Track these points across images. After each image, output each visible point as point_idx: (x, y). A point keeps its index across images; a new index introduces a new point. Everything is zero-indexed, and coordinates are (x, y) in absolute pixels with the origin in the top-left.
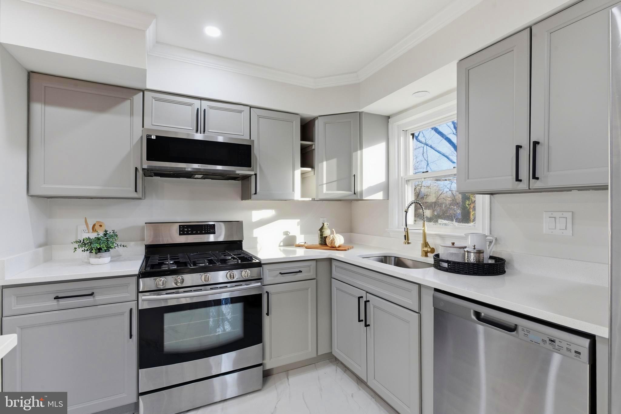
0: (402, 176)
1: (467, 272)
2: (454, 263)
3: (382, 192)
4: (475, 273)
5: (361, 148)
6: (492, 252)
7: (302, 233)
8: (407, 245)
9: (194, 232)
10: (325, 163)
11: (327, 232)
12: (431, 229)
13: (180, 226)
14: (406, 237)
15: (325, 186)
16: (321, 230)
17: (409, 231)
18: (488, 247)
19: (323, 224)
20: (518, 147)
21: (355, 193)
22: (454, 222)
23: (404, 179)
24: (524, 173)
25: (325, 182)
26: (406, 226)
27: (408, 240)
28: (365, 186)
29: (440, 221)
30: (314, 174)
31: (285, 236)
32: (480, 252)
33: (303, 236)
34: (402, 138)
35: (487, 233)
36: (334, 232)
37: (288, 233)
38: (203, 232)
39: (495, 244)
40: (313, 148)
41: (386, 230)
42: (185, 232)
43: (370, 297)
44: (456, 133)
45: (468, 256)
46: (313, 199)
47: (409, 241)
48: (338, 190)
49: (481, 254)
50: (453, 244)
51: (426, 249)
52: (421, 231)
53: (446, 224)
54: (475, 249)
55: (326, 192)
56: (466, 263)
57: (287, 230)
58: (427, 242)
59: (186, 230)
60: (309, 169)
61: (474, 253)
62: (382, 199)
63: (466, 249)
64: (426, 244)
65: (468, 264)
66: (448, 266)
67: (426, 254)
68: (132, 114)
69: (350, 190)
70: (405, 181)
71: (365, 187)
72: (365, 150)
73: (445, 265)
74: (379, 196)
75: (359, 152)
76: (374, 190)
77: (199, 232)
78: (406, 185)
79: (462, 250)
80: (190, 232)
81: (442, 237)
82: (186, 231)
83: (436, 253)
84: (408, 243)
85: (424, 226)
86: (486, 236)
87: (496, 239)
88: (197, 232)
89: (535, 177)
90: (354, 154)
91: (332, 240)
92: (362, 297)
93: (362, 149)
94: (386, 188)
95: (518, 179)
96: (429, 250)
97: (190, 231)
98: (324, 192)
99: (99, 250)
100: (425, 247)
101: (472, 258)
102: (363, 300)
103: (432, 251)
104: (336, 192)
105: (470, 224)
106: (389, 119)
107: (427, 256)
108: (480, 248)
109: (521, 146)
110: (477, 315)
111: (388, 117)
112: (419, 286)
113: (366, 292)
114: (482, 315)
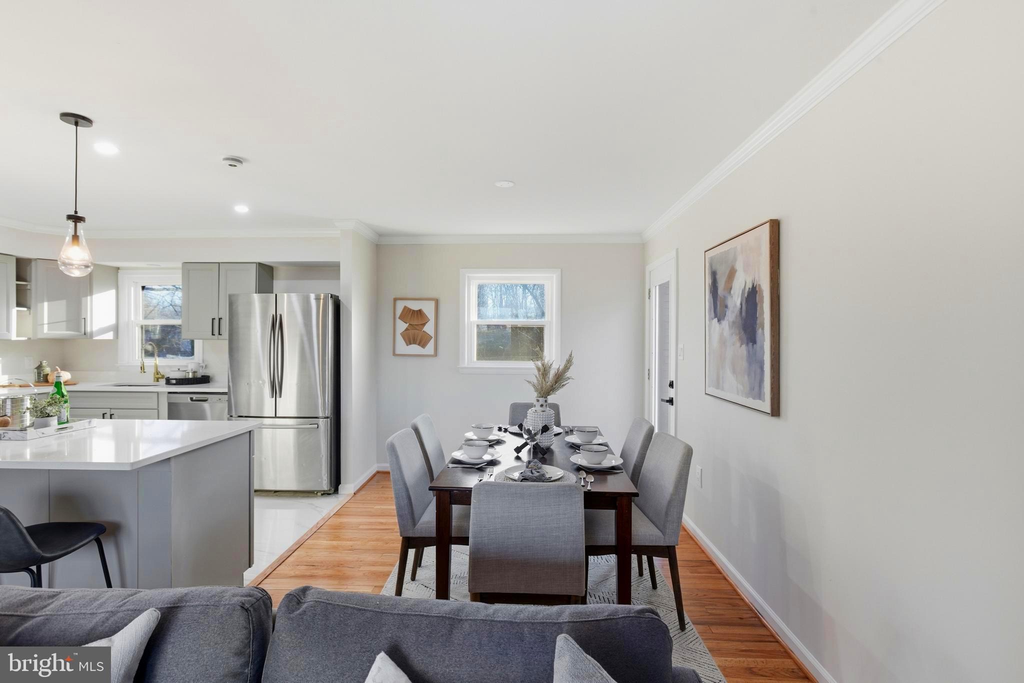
0: (132, 319)
2: (180, 379)
3: (112, 333)
4: (192, 383)
5: (91, 294)
6: (203, 373)
8: (143, 374)
10: (46, 303)
11: (47, 370)
12: (159, 361)
14: (142, 369)
15: (46, 326)
16: (39, 367)
17: (145, 365)
18: (201, 370)
19: (41, 362)
20: (213, 319)
21: (85, 334)
23: (135, 323)
24: (216, 332)
25: (46, 322)
26: (142, 360)
28: (95, 329)
29: (168, 355)
32: (194, 372)
34: (132, 288)
35: (201, 362)
36: (59, 369)
39: (206, 368)
40: (29, 288)
41: (116, 365)
43: (116, 411)
45: (188, 375)
46: (27, 338)
47: (145, 371)
48: (67, 331)
49: (196, 374)
50: (179, 369)
51: (157, 376)
52: (154, 364)
53: (173, 358)
54: (192, 370)
55: (47, 332)
58: (159, 371)
60: (24, 309)
61: (192, 373)
62: (111, 338)
63: (187, 371)
65: (188, 379)
66: (176, 381)
69: (78, 331)
70: (136, 325)
72: (95, 296)
73: (174, 382)
74: (110, 336)
75: (89, 298)
76: (103, 331)
78: (137, 328)
79: (185, 372)
81: (170, 367)
83: (165, 377)
84: (144, 372)
85: (156, 360)
86: (200, 364)
87: (206, 366)
89: (219, 334)
90: (83, 299)
91: (55, 377)
92: (107, 413)
94: (116, 329)
95: (213, 335)
96: (160, 376)
98: (45, 332)
101: (191, 376)
102: (108, 415)
103: (163, 377)
104: (62, 332)
105: (191, 358)
106: (119, 270)
107: (158, 381)
108: (196, 370)
109: (215, 319)
110: (192, 399)
111: (118, 268)
112: (158, 393)
113: (111, 409)
114: (194, 398)
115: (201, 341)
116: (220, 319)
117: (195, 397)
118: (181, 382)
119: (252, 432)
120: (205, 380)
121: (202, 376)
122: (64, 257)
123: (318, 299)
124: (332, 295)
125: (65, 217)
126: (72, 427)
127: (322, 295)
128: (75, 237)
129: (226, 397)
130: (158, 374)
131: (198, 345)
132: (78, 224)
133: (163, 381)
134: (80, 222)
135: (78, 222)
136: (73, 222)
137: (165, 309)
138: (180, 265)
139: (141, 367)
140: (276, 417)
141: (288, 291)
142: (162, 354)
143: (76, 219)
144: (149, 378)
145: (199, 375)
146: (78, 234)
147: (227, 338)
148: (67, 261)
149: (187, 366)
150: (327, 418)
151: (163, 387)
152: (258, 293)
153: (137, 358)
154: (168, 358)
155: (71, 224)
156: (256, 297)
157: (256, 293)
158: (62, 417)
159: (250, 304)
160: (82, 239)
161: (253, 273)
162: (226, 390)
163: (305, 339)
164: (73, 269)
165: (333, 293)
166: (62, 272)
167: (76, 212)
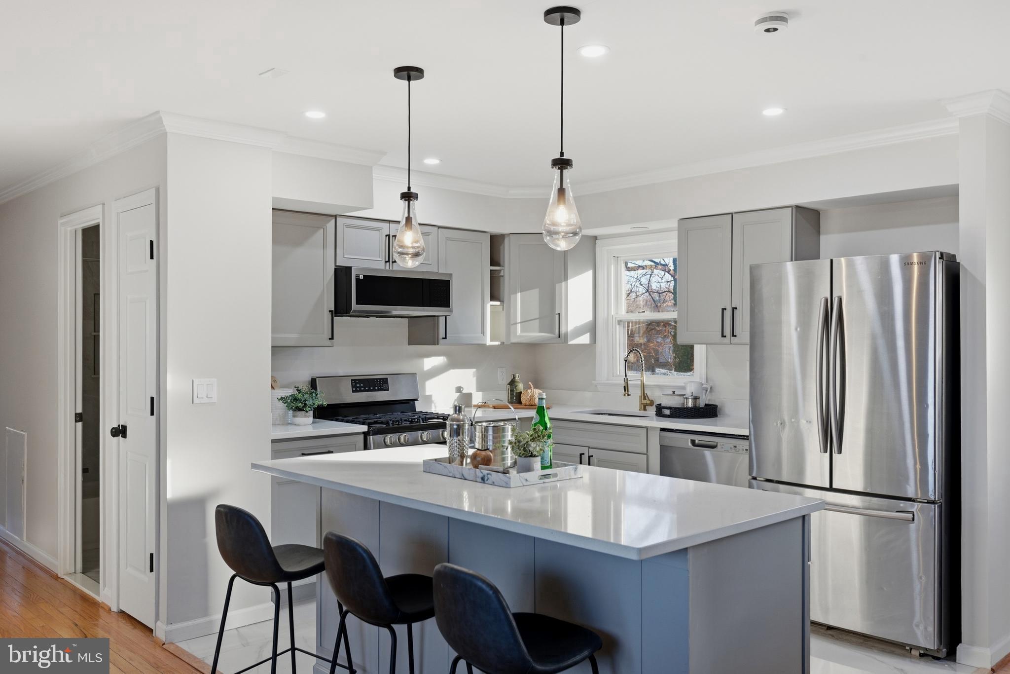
0: (613, 314)
1: (685, 416)
2: (675, 408)
3: (589, 333)
4: (692, 416)
5: (566, 279)
6: (708, 400)
7: (479, 389)
8: (627, 397)
9: (367, 388)
10: (519, 295)
11: (520, 387)
12: (649, 379)
13: (352, 380)
14: (626, 388)
15: (519, 326)
16: (513, 383)
17: (629, 382)
18: (704, 395)
19: (514, 376)
20: (722, 310)
21: (559, 337)
22: (673, 372)
23: (616, 318)
24: (728, 331)
25: (519, 320)
26: (626, 376)
27: (628, 392)
29: (657, 370)
30: (503, 310)
31: (459, 394)
32: (696, 398)
33: (480, 393)
34: (612, 266)
35: (704, 381)
36: (532, 386)
37: (462, 389)
38: (376, 388)
39: (710, 392)
40: (502, 275)
41: (593, 382)
42: (358, 389)
43: (592, 452)
44: (675, 270)
45: (687, 402)
46: (501, 342)
48: (540, 332)
49: (698, 401)
50: (674, 392)
51: (645, 402)
52: (639, 382)
53: (664, 374)
54: (692, 395)
55: (520, 334)
56: (685, 408)
57: (460, 385)
58: (646, 394)
59: (358, 385)
60: (498, 303)
61: (691, 399)
62: (588, 343)
63: (685, 396)
64: (644, 396)
65: (687, 408)
66: (670, 412)
67: (644, 407)
68: (324, 246)
69: (552, 332)
70: (617, 321)
71: (571, 327)
72: (571, 282)
73: (667, 412)
74: (585, 339)
75: (563, 283)
76: (579, 332)
77: (372, 388)
78: (618, 326)
79: (682, 397)
80: (362, 389)
81: (660, 387)
82: (358, 387)
83: (655, 404)
84: (629, 395)
85: (642, 376)
86: (702, 385)
87: (711, 388)
88: (370, 388)
89: (734, 335)
90: (557, 286)
91: (531, 396)
92: (584, 454)
93: (568, 280)
94: (592, 328)
95: (723, 336)
96: (648, 402)
97: (362, 387)
98: (518, 334)
99: (299, 409)
100: (644, 400)
101: (690, 404)
102: (585, 458)
103: (652, 403)
104: (535, 335)
105: (689, 373)
106: (597, 241)
107: (645, 409)
108: (697, 395)
109: (725, 309)
110: (693, 442)
111: (595, 238)
112: (646, 428)
113: (589, 447)
114: (697, 441)
115: (704, 346)
116: (734, 309)
117: (698, 439)
118: (679, 413)
119: (806, 518)
120: (710, 411)
121: (706, 405)
122: (548, 222)
123: (906, 264)
124: (942, 254)
125: (550, 163)
126: (555, 475)
127: (915, 255)
128: (561, 191)
129: (744, 444)
130: (645, 399)
131: (699, 352)
132: (564, 171)
133: (652, 411)
134: (567, 168)
135: (565, 169)
136: (559, 168)
137: (639, 298)
138: (675, 224)
139: (625, 387)
140: (831, 489)
141: (848, 253)
142: (651, 369)
143: (562, 163)
144: (633, 404)
145: (701, 404)
146: (564, 187)
147: (748, 341)
148: (552, 228)
149: (684, 388)
150: (933, 502)
151: (652, 420)
152: (796, 260)
153: (618, 374)
154: (658, 374)
155: (556, 172)
156: (790, 267)
157: (792, 260)
158: (545, 459)
159: (780, 280)
160: (570, 194)
161: (785, 223)
162: (745, 432)
163: (881, 343)
164: (558, 239)
165: (945, 250)
166: (546, 245)
167: (562, 154)
